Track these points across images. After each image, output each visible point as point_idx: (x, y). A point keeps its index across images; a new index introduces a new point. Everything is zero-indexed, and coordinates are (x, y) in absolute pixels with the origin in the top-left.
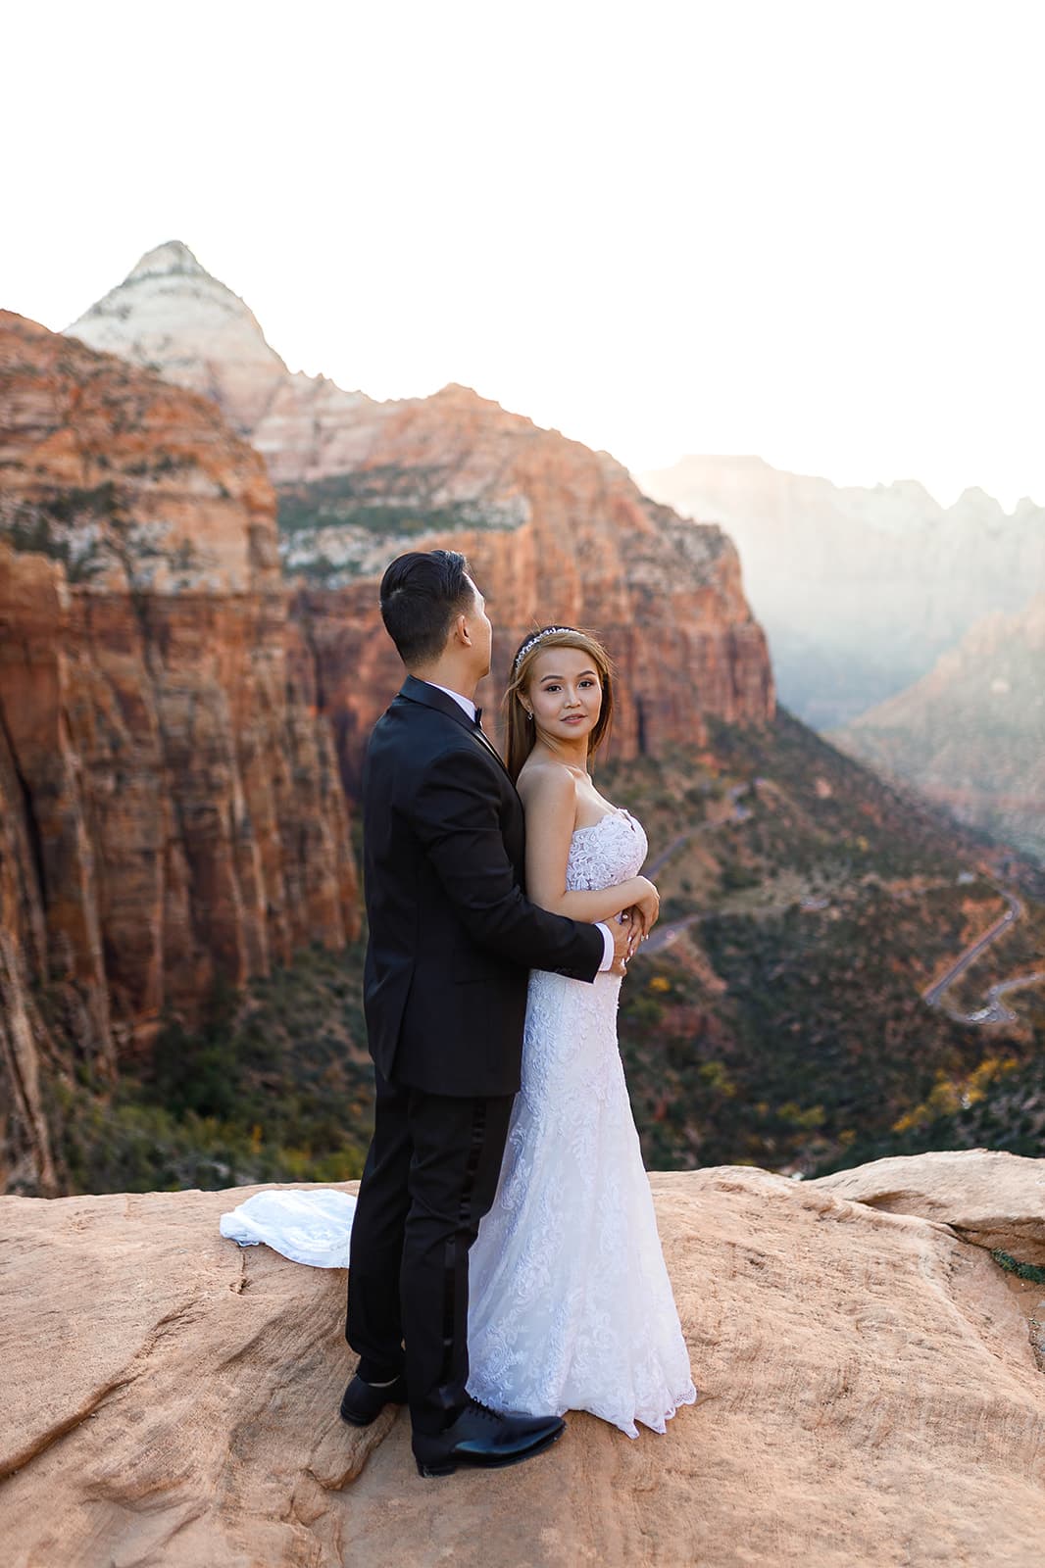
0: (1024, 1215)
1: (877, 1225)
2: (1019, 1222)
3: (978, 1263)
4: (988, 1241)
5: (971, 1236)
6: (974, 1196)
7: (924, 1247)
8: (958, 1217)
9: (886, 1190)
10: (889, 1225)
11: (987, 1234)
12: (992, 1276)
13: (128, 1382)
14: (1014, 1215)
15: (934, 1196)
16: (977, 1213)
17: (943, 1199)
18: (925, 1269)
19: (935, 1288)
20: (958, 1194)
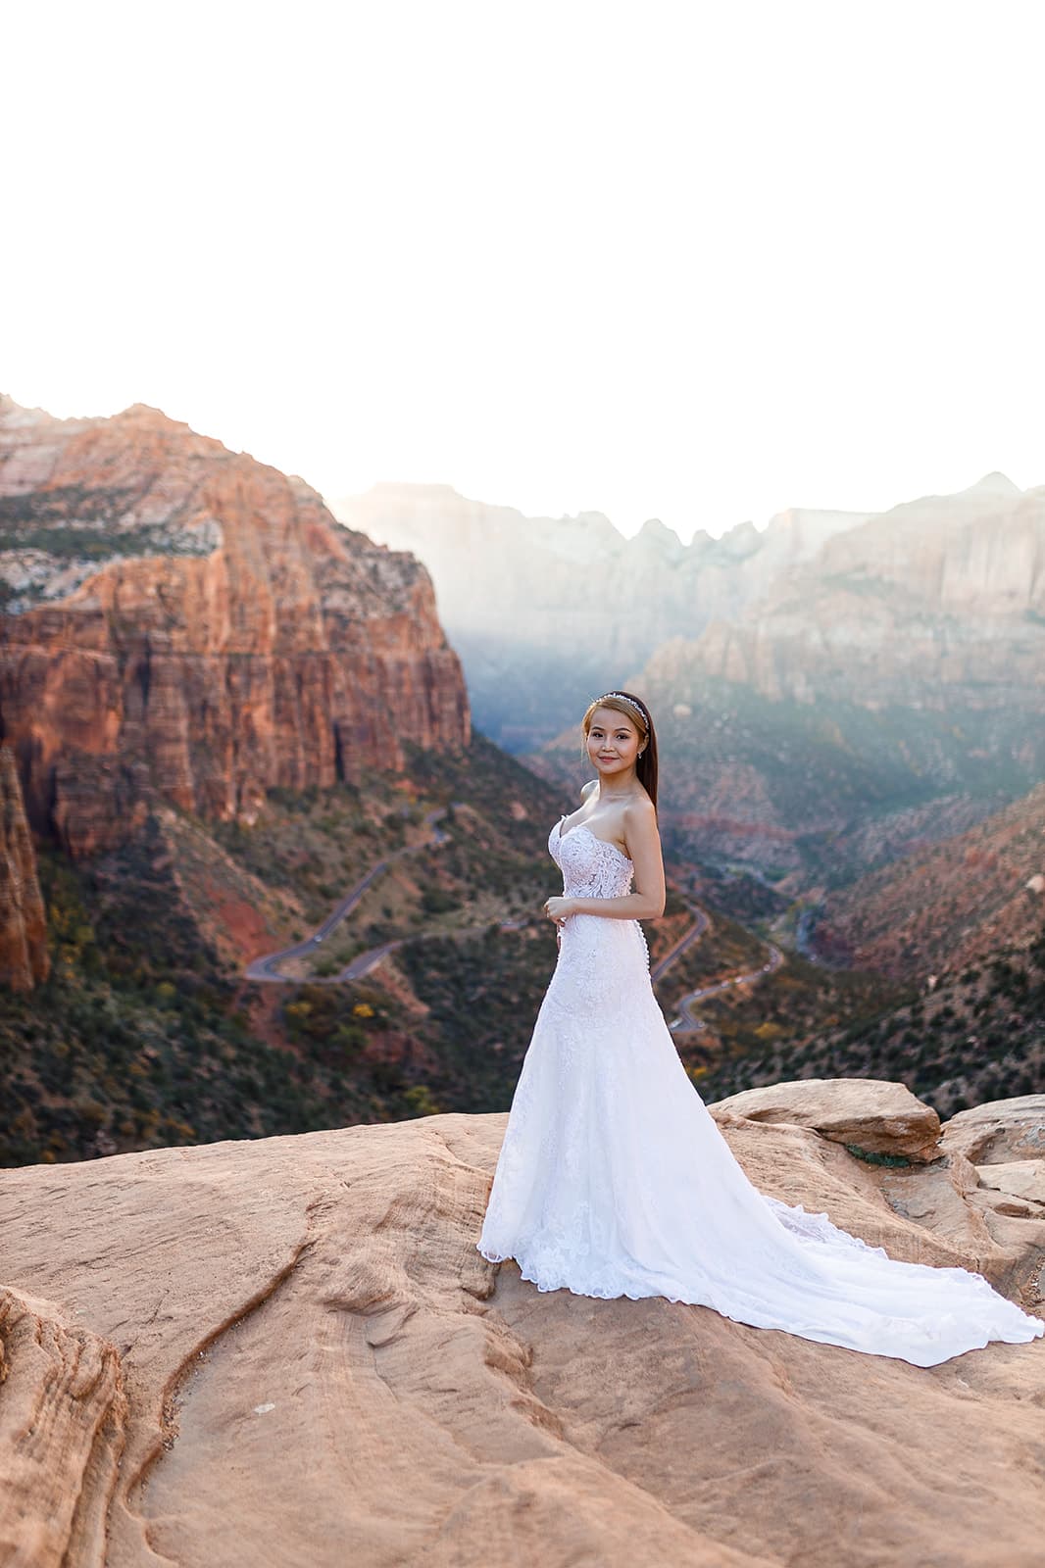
0: (868, 1116)
1: (766, 1130)
2: (865, 1122)
3: (838, 1154)
4: (843, 1138)
5: (830, 1135)
6: (827, 1108)
7: (801, 1143)
8: (820, 1122)
9: (758, 1109)
10: (773, 1129)
11: (841, 1132)
12: (849, 1162)
13: (312, 1244)
14: (861, 1117)
15: (797, 1110)
16: (833, 1118)
17: (805, 1111)
18: (806, 1157)
19: (817, 1168)
20: (814, 1107)
